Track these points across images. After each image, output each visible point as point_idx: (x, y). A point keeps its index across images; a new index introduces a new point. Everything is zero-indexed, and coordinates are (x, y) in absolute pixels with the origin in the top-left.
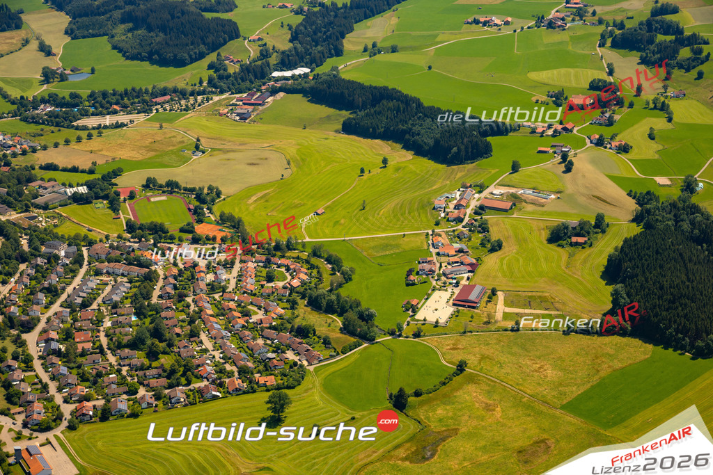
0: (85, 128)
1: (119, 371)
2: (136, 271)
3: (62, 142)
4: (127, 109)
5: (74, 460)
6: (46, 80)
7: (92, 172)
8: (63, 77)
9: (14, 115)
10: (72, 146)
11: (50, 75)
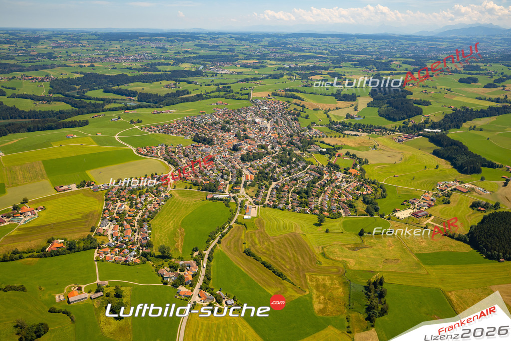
0: (345, 134)
3: (334, 136)
4: (363, 131)
5: (258, 214)
6: (347, 118)
7: (333, 146)
8: (352, 118)
9: (327, 126)
10: (336, 138)
11: (348, 116)
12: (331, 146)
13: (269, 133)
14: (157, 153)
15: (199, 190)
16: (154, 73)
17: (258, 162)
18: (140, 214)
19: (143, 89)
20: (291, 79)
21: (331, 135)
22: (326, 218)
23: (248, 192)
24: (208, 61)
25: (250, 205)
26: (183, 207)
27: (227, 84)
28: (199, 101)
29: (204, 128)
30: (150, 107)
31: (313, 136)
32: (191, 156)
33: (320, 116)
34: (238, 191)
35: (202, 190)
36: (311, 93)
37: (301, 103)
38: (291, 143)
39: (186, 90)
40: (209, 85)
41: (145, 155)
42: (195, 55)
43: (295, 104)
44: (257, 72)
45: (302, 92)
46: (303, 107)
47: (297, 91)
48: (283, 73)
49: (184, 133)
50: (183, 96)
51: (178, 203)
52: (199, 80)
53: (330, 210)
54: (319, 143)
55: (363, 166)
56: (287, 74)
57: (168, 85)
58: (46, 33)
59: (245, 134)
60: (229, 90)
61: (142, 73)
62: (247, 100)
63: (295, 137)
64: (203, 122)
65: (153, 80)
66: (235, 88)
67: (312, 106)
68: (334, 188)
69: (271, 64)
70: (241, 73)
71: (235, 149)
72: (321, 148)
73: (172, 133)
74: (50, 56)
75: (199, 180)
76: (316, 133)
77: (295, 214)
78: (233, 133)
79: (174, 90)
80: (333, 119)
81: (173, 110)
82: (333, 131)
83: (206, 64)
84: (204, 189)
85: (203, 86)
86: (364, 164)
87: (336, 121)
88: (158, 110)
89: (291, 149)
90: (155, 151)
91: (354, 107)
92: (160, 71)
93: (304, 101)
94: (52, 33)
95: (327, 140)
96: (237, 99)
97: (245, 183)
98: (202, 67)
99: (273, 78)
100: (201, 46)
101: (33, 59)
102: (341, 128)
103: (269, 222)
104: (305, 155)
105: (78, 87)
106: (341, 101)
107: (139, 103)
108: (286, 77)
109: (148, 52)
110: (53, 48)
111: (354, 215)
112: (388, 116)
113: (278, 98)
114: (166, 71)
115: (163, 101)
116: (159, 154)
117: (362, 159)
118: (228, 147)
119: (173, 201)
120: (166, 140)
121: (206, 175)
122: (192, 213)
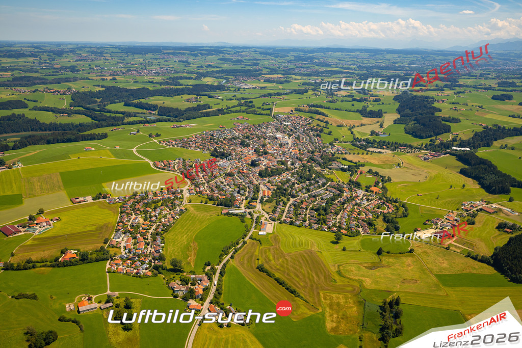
0: (369, 151)
1: (306, 215)
2: (338, 192)
3: (357, 153)
4: (388, 148)
5: (274, 230)
6: (371, 135)
7: (356, 163)
8: (377, 135)
9: (350, 142)
10: (360, 155)
11: (373, 133)
12: (353, 163)
13: (290, 148)
14: (174, 167)
15: (214, 204)
16: (176, 87)
17: (277, 178)
18: (154, 227)
19: (164, 103)
20: (316, 94)
21: (354, 151)
22: (343, 236)
23: (264, 207)
24: (231, 76)
25: (266, 222)
26: (198, 222)
27: (249, 99)
28: (220, 115)
29: (223, 143)
30: (169, 121)
31: (335, 153)
32: (208, 170)
33: (344, 133)
34: (254, 207)
35: (218, 205)
36: (336, 109)
37: (324, 119)
38: (312, 159)
39: (207, 105)
40: (231, 100)
41: (162, 169)
42: (218, 69)
43: (318, 120)
44: (281, 87)
45: (326, 108)
46: (327, 123)
47: (321, 107)
48: (307, 88)
49: (203, 148)
50: (204, 111)
51: (193, 217)
52: (221, 95)
53: (349, 228)
54: (340, 160)
55: (385, 184)
56: (312, 89)
57: (189, 99)
58: (70, 46)
59: (265, 150)
60: (250, 104)
61: (164, 87)
62: (268, 115)
63: (316, 154)
64: (222, 137)
65: (174, 94)
66: (258, 103)
67: (335, 122)
68: (353, 206)
69: (296, 79)
70: (264, 88)
71: (254, 164)
72: (342, 165)
73: (190, 147)
74: (73, 69)
75: (215, 195)
76: (338, 150)
77: (312, 231)
78: (252, 148)
79: (195, 105)
80: (357, 136)
81: (193, 124)
82: (356, 148)
83: (229, 78)
84: (219, 203)
85: (225, 100)
86: (386, 182)
87: (359, 137)
88: (178, 124)
89: (311, 166)
90: (172, 165)
91: (379, 124)
92: (181, 85)
93: (328, 116)
94: (75, 46)
95: (349, 157)
96: (259, 114)
97: (262, 198)
98: (224, 81)
99: (297, 93)
100: (225, 60)
101: (56, 72)
102: (364, 145)
103: (285, 239)
104: (326, 172)
105: (99, 100)
106: (367, 117)
107: (159, 117)
108: (310, 92)
109: (171, 66)
110: (76, 61)
111: (373, 234)
112: (414, 134)
113: (301, 114)
114: (188, 85)
115: (183, 115)
116: (176, 168)
117: (385, 177)
118: (247, 162)
119: (188, 216)
120: (184, 154)
121: (222, 190)
122: (206, 227)
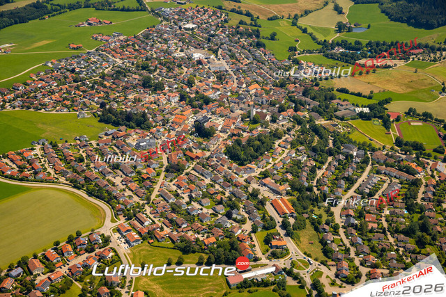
1: (397, 250)
6: (339, 30)
8: (349, 29)
11: (342, 27)
71: (202, 131)
80: (317, 35)
87: (324, 38)
